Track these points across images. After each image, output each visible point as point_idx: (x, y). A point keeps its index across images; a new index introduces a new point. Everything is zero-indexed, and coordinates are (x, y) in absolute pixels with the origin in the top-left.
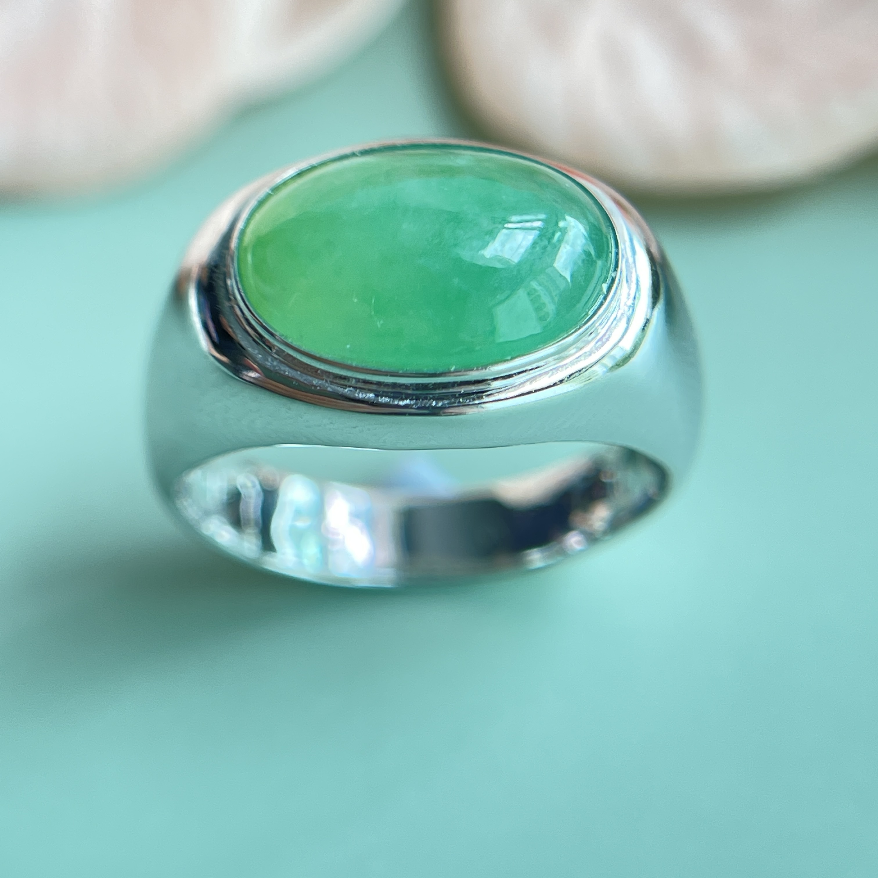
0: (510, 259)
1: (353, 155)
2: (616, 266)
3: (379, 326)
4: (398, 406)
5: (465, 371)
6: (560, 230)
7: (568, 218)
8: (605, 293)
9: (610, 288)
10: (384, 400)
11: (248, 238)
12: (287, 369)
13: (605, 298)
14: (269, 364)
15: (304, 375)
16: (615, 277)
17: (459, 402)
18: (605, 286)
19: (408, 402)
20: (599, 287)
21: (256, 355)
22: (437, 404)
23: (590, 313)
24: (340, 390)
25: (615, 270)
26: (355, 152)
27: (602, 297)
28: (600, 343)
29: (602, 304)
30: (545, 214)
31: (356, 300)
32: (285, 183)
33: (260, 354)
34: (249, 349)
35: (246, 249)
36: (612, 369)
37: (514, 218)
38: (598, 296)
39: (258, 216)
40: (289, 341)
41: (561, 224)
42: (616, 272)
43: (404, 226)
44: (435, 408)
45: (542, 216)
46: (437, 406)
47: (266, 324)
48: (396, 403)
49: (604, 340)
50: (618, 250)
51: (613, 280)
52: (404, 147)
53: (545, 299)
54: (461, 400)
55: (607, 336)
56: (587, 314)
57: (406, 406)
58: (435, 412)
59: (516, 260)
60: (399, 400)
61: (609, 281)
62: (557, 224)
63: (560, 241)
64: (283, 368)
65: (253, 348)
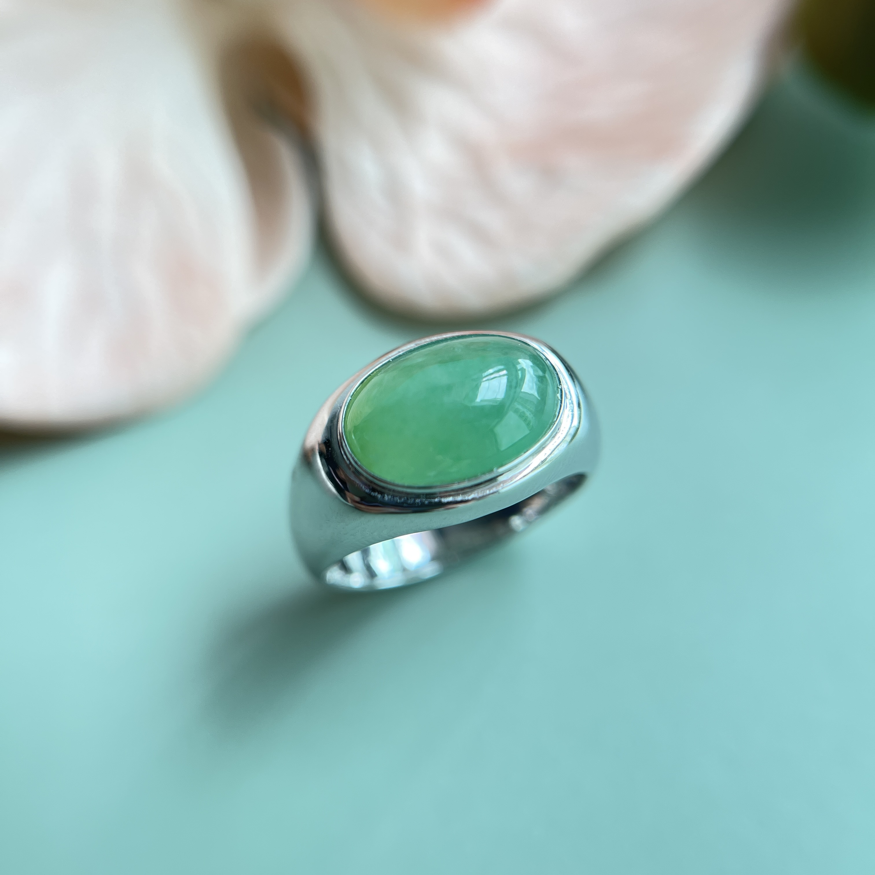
2: (560, 382)
6: (519, 370)
7: (520, 360)
8: (560, 399)
9: (562, 395)
11: (349, 427)
13: (561, 402)
16: (562, 388)
18: (559, 395)
20: (555, 397)
23: (557, 414)
26: (390, 361)
27: (559, 402)
29: (561, 406)
35: (350, 433)
38: (557, 402)
41: (519, 367)
50: (557, 372)
51: (561, 390)
53: (528, 414)
56: (555, 415)
61: (559, 391)
62: (516, 368)
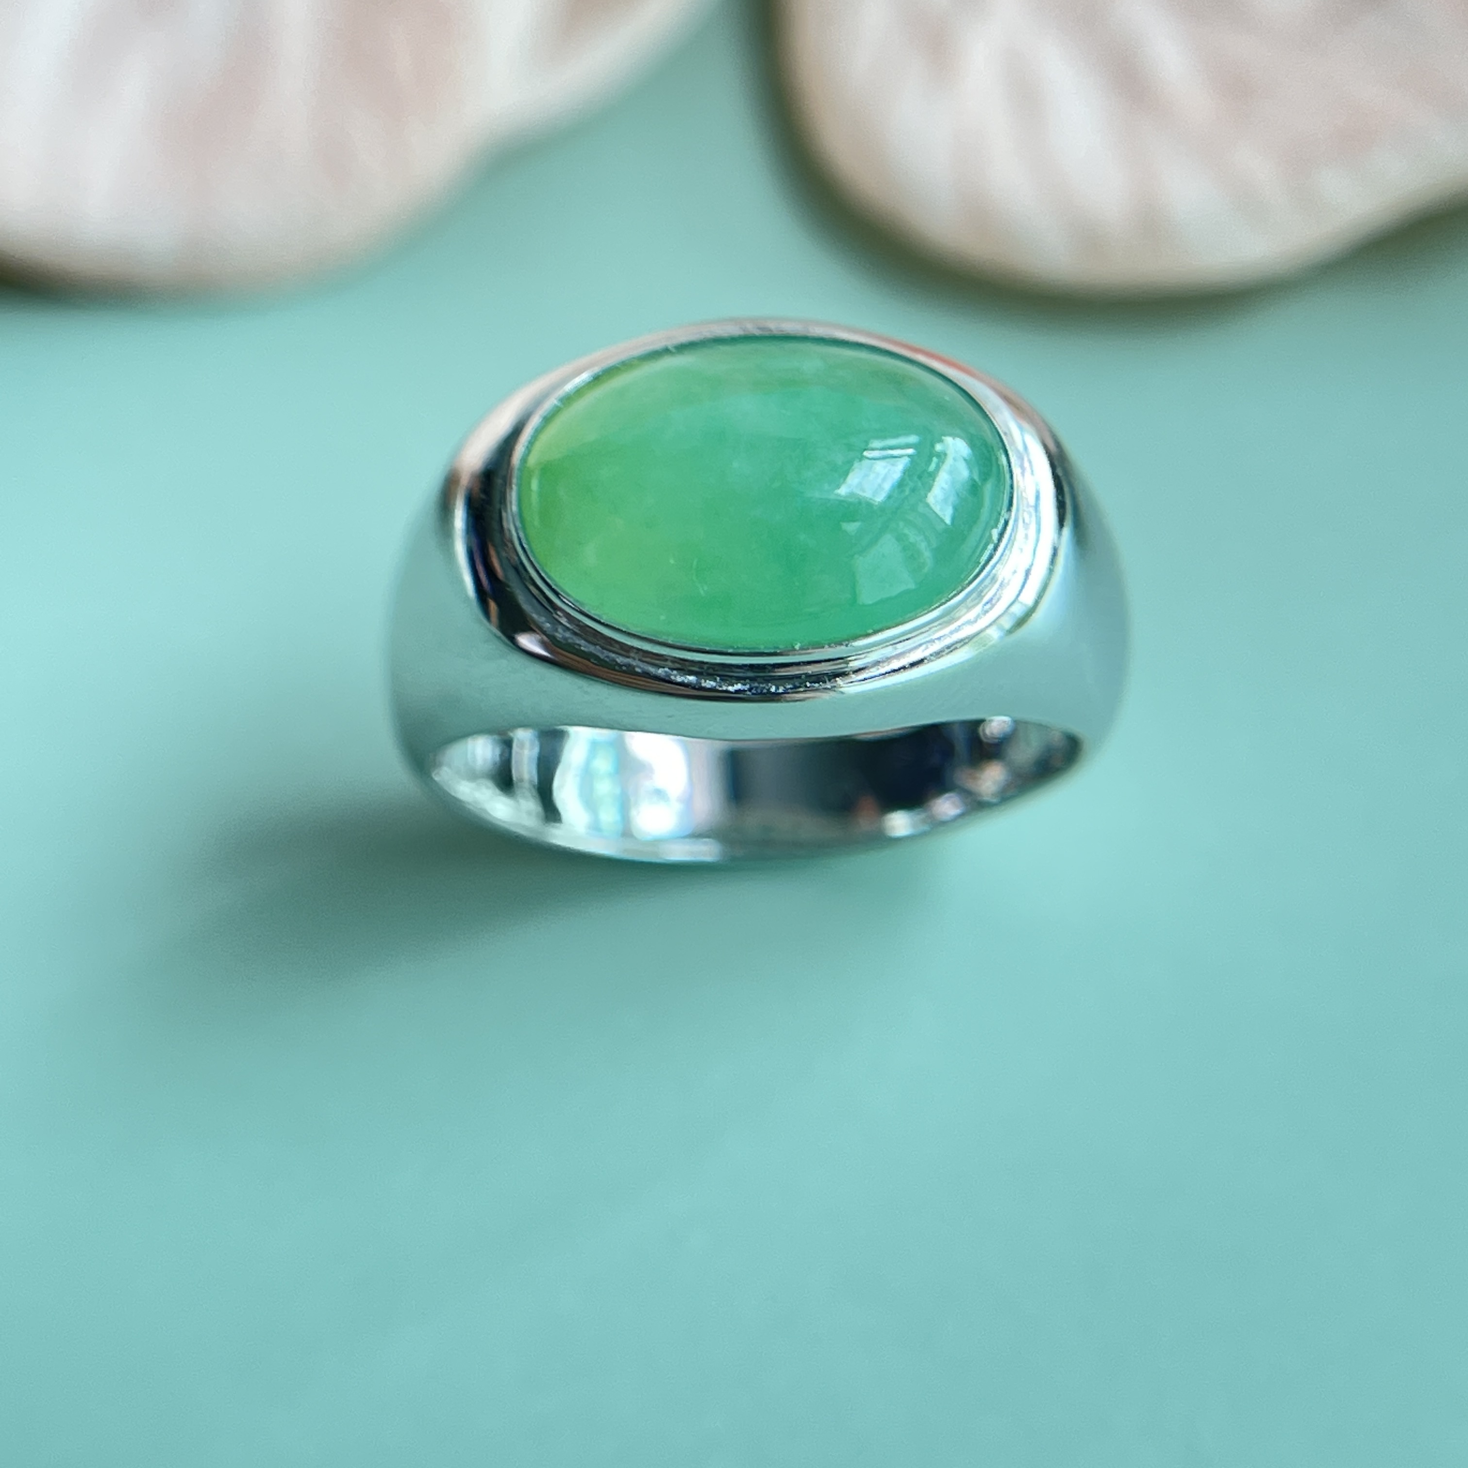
0: (871, 499)
1: (665, 351)
2: (1011, 504)
3: (702, 592)
4: (727, 691)
5: (813, 648)
6: (938, 454)
7: (947, 438)
8: (996, 541)
9: (1001, 535)
10: (709, 684)
12: (582, 642)
13: (995, 549)
14: (561, 636)
15: (605, 651)
16: (1009, 519)
17: (806, 686)
18: (995, 533)
19: (739, 686)
20: (987, 534)
21: (542, 623)
22: (777, 688)
24: (652, 670)
25: (1009, 509)
26: (670, 347)
27: (991, 547)
28: (988, 606)
30: (917, 434)
31: (672, 561)
32: (579, 392)
33: (548, 623)
34: (535, 616)
36: (1010, 632)
37: (876, 444)
38: (985, 548)
39: (544, 438)
40: (585, 610)
41: (939, 447)
42: (1009, 513)
43: (735, 465)
44: (776, 694)
45: (913, 439)
46: (778, 691)
47: (555, 585)
48: (724, 688)
49: (994, 602)
50: (1013, 482)
51: (1006, 523)
52: (732, 340)
54: (808, 684)
55: (998, 596)
57: (737, 692)
58: (774, 698)
59: (880, 498)
60: (729, 685)
61: (1001, 525)
62: (933, 448)
63: (938, 468)
64: (578, 642)
65: (539, 614)
